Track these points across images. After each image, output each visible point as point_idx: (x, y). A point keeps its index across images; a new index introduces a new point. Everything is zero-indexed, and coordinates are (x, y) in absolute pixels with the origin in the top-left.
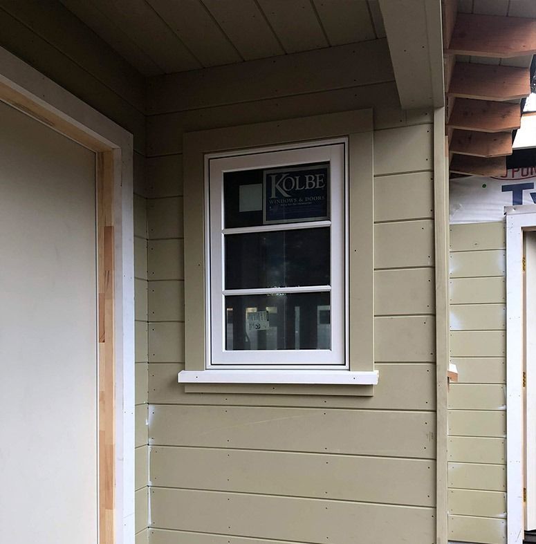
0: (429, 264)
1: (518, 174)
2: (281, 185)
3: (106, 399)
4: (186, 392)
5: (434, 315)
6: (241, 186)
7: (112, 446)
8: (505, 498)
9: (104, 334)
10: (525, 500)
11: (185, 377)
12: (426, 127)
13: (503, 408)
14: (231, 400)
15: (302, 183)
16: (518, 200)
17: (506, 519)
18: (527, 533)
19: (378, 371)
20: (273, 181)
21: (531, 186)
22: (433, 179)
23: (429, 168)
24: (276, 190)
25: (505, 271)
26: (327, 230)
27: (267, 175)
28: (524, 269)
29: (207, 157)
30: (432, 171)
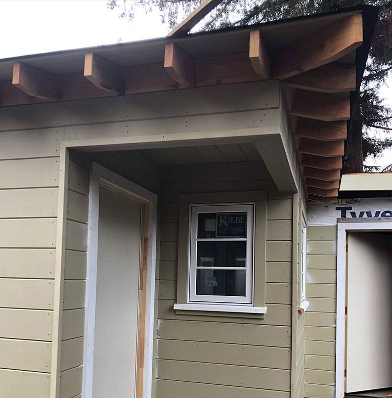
0: (290, 260)
1: (344, 202)
2: (224, 220)
3: (142, 317)
4: (177, 313)
5: (292, 283)
6: (206, 220)
7: (144, 338)
8: (335, 374)
9: (142, 286)
10: (345, 376)
11: (177, 307)
12: (290, 201)
13: (334, 326)
14: (198, 318)
15: (234, 220)
16: (344, 215)
17: (335, 386)
18: (346, 394)
19: (266, 307)
20: (221, 218)
21: (350, 208)
22: (292, 223)
23: (291, 218)
24: (222, 222)
25: (337, 253)
26: (245, 242)
27: (218, 215)
28: (347, 251)
29: (190, 205)
30: (292, 220)
